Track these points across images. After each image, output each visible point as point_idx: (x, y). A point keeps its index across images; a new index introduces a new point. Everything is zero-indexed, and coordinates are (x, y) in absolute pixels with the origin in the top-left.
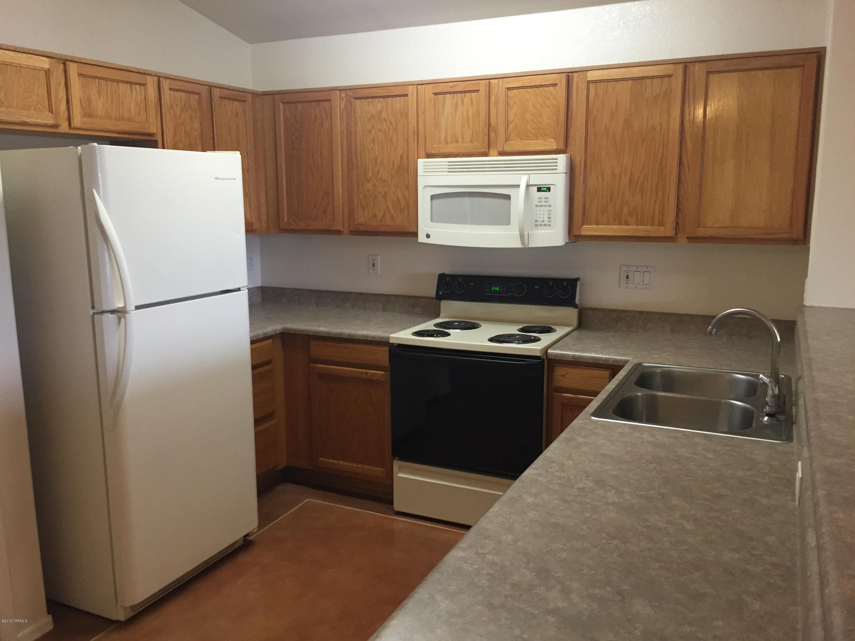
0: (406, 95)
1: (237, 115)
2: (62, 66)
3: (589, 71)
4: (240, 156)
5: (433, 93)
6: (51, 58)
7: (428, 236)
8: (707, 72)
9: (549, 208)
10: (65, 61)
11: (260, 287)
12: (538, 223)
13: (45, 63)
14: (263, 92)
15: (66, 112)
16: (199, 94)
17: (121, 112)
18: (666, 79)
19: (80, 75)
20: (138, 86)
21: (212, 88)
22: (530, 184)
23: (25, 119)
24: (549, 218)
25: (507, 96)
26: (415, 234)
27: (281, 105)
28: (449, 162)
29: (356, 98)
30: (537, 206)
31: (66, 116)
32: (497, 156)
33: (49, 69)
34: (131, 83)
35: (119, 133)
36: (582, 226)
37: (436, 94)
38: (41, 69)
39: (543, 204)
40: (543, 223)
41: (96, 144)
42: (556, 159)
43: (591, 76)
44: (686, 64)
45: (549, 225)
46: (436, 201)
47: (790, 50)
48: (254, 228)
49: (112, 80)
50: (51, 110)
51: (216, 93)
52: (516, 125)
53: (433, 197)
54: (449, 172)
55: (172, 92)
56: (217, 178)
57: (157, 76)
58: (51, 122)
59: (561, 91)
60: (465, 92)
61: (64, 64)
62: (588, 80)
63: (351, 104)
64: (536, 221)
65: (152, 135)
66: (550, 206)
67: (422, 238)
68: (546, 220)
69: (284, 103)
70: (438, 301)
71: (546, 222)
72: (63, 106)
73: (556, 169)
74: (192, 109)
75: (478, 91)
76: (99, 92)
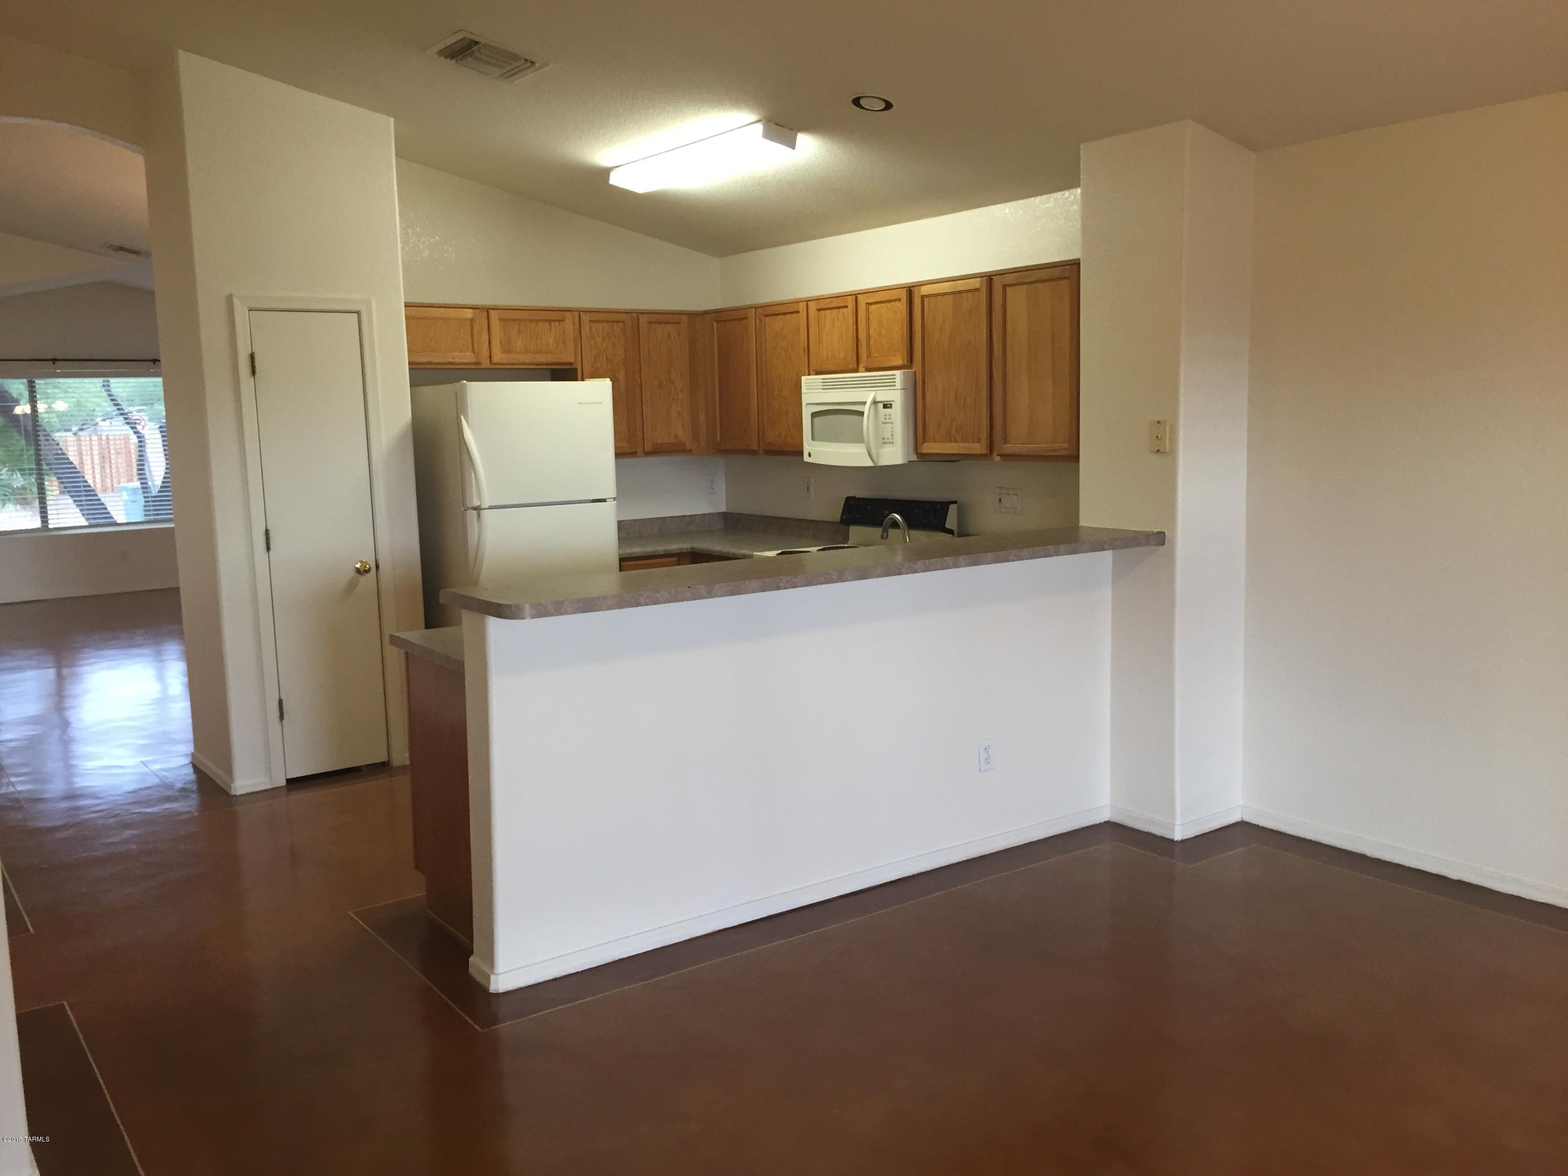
0: (798, 312)
1: (669, 336)
2: (486, 314)
3: (923, 285)
4: (611, 382)
5: (817, 310)
6: (475, 308)
7: (810, 455)
8: (1004, 285)
9: (892, 425)
10: (487, 310)
11: (724, 512)
12: (885, 441)
13: (469, 314)
14: (704, 311)
15: (488, 352)
16: (623, 322)
17: (539, 346)
18: (976, 293)
19: (500, 320)
20: (557, 324)
21: (640, 315)
22: (877, 400)
23: (452, 360)
24: (892, 435)
25: (868, 311)
26: (801, 453)
27: (715, 323)
28: (823, 379)
29: (766, 316)
30: (883, 423)
31: (489, 354)
32: (864, 372)
33: (473, 318)
34: (550, 321)
35: (537, 365)
36: (923, 444)
37: (819, 310)
38: (466, 319)
39: (887, 421)
40: (888, 441)
41: (465, 382)
42: (894, 375)
43: (925, 290)
44: (992, 277)
45: (892, 443)
46: (817, 420)
47: (1047, 264)
48: (688, 448)
49: (531, 321)
50: (473, 351)
51: (643, 319)
52: (875, 340)
53: (814, 415)
54: (823, 389)
55: (593, 324)
56: (580, 403)
57: (578, 311)
58: (473, 360)
59: (902, 306)
60: (839, 308)
61: (488, 312)
62: (922, 294)
63: (761, 320)
64: (884, 439)
65: (571, 364)
66: (892, 423)
67: (806, 458)
68: (890, 437)
69: (717, 322)
70: (847, 527)
71: (890, 440)
72: (485, 347)
73: (894, 386)
74: (615, 336)
75: (846, 307)
76: (519, 331)
